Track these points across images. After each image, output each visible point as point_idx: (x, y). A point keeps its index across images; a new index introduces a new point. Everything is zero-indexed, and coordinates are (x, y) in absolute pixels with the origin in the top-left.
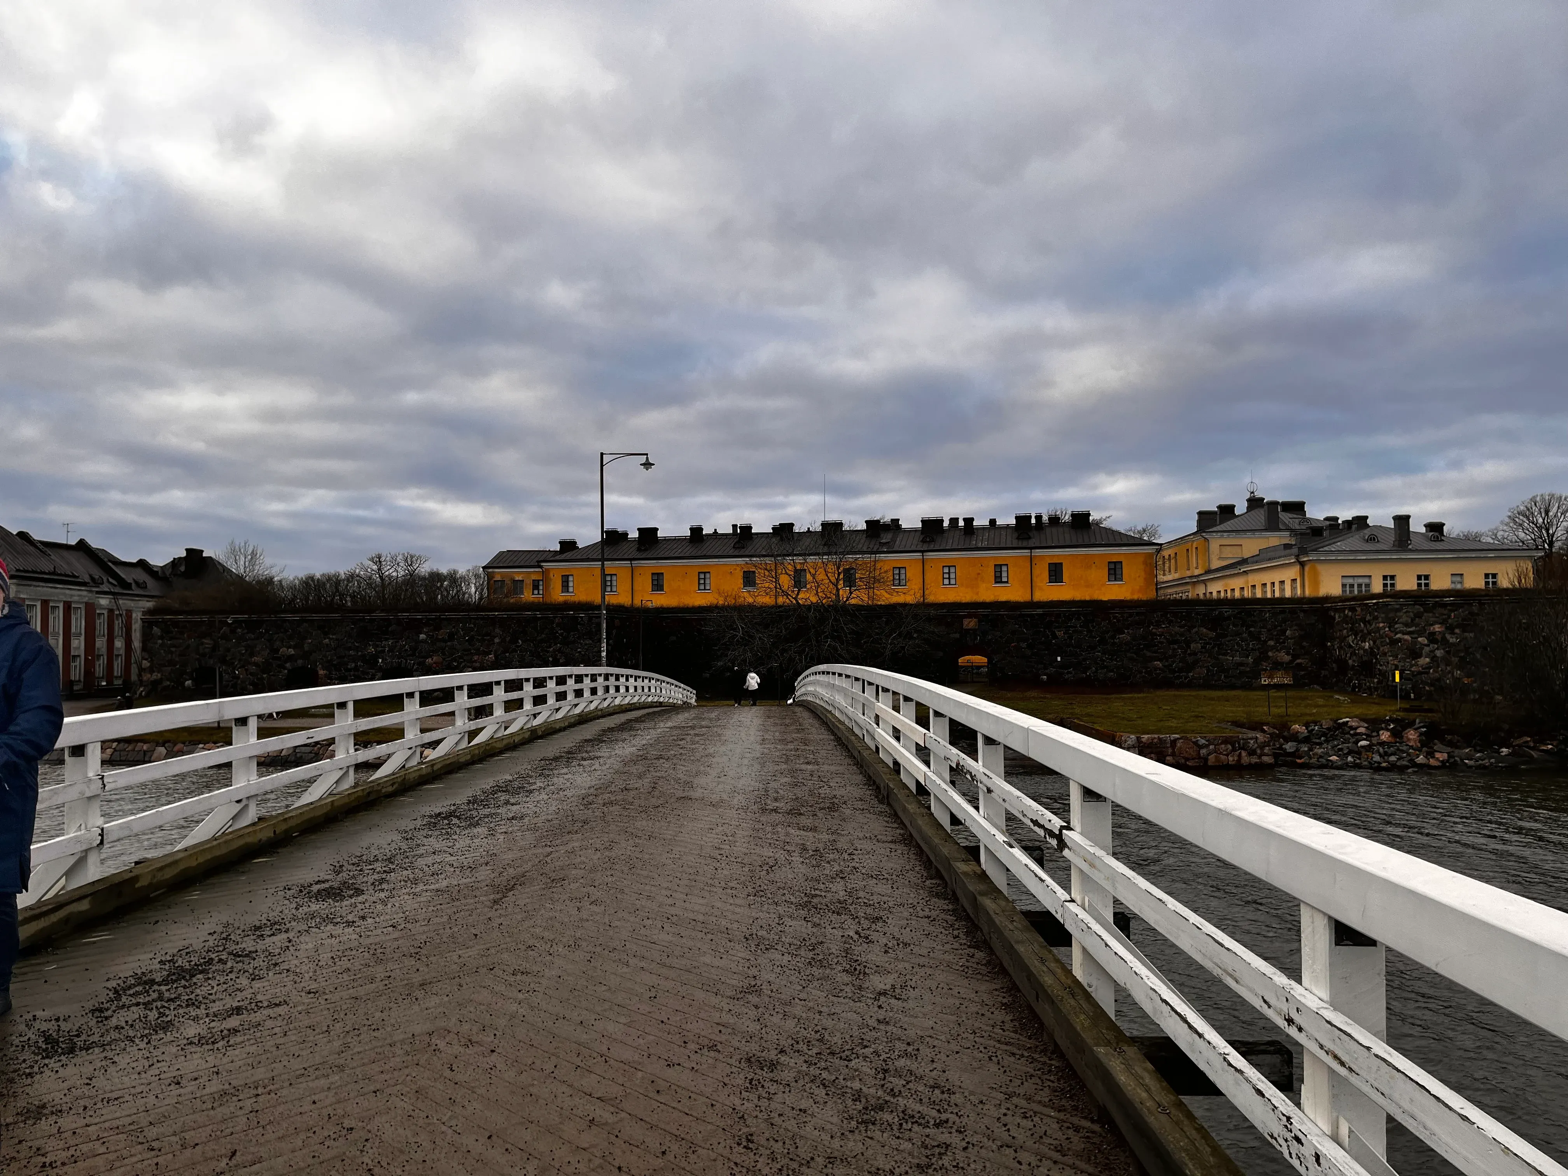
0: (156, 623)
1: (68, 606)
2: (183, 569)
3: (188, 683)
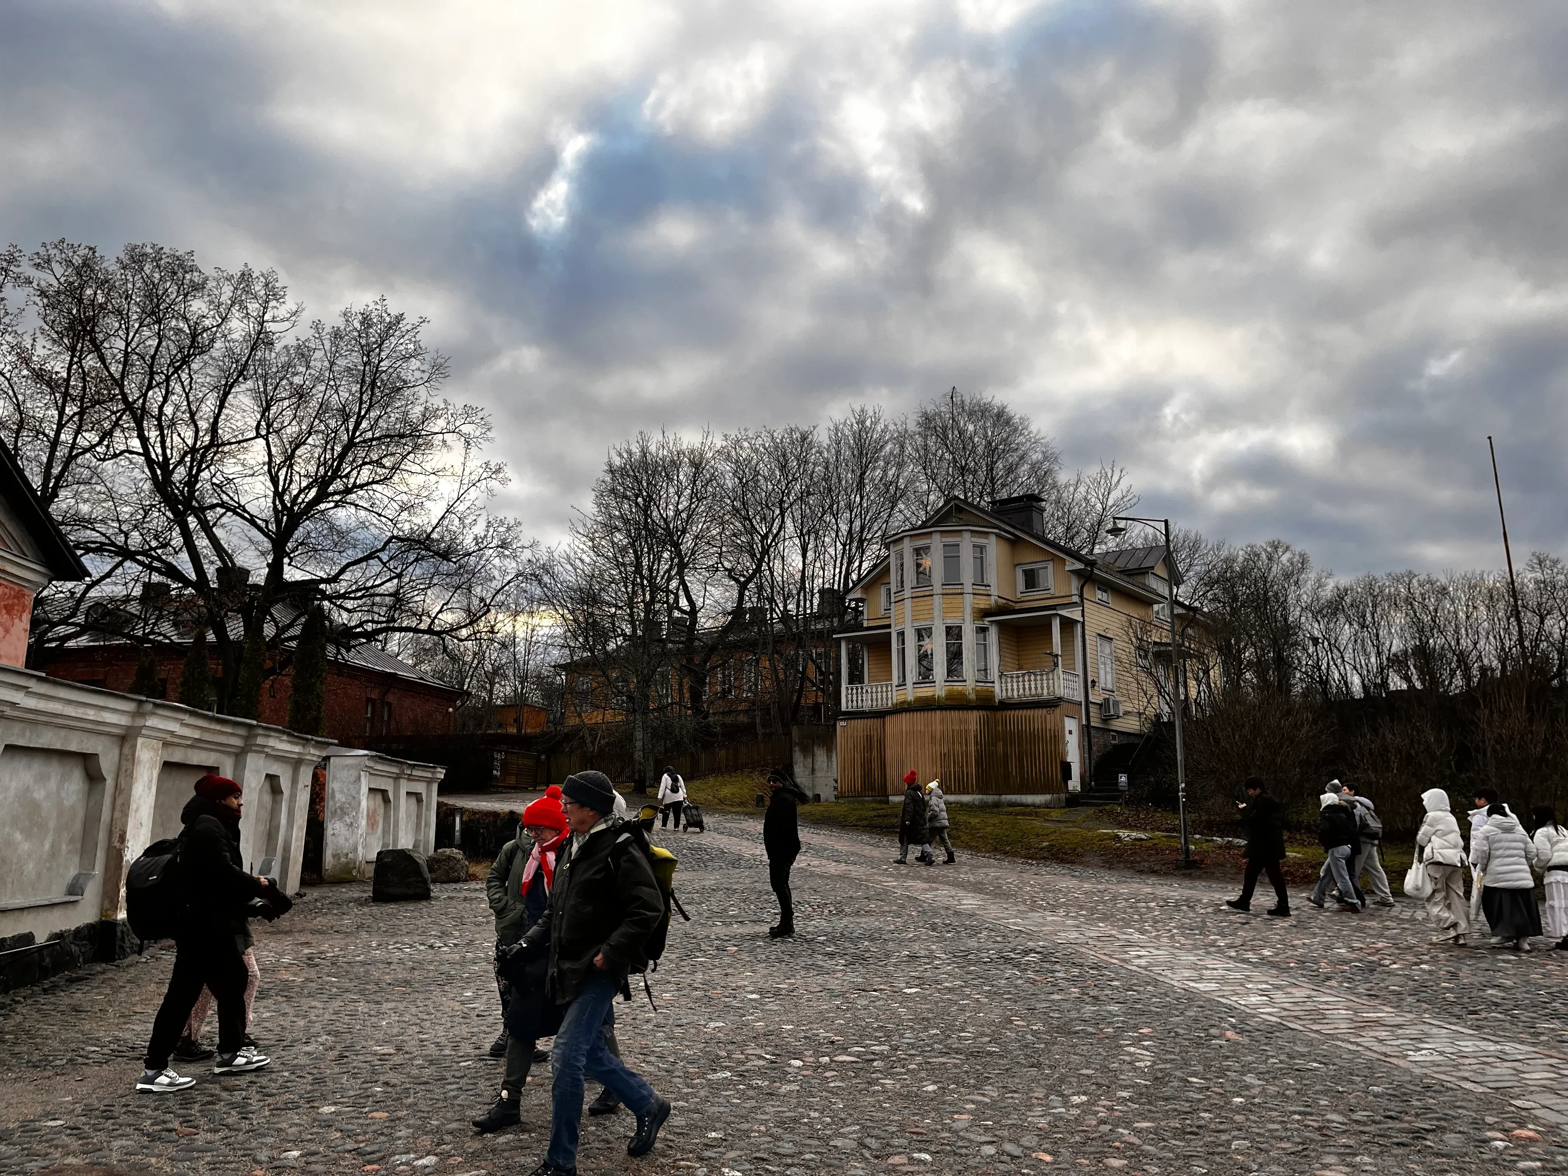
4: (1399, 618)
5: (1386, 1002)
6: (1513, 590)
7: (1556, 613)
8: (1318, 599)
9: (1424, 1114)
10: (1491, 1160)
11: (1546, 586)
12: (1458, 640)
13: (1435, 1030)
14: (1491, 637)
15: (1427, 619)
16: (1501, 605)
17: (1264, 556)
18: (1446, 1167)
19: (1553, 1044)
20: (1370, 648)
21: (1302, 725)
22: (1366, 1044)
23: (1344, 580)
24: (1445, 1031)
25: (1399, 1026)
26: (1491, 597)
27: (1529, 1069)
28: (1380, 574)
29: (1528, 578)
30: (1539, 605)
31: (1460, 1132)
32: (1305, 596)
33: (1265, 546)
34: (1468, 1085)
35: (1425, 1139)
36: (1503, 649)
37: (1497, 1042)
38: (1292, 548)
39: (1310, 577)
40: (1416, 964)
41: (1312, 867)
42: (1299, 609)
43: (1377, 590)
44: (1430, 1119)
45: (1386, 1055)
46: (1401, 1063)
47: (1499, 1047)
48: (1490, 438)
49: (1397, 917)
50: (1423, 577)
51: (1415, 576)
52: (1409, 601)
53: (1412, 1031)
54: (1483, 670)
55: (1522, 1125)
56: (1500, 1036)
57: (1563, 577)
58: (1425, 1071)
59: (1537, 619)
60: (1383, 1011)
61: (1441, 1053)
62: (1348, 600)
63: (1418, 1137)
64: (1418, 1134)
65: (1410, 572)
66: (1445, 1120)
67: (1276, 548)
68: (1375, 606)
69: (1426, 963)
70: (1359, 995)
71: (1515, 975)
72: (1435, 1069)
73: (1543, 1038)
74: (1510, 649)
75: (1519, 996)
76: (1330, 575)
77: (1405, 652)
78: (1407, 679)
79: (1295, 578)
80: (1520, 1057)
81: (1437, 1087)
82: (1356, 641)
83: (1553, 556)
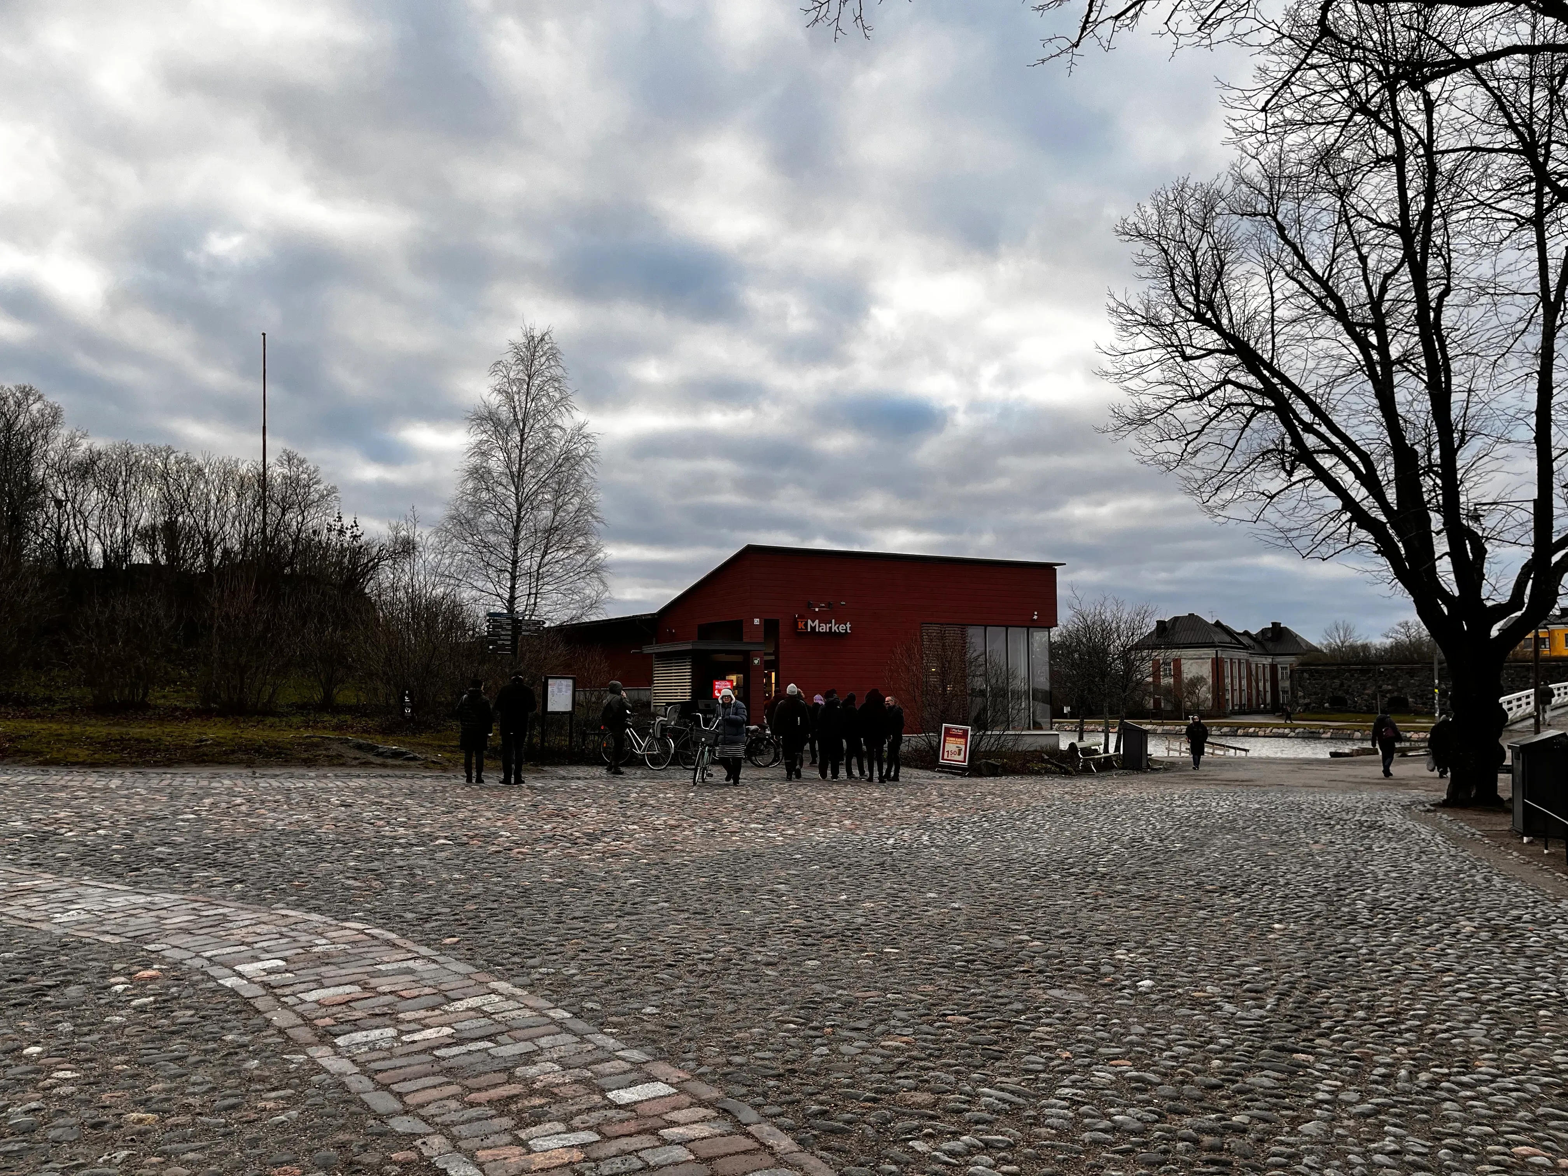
0: (1305, 671)
1: (1239, 660)
2: (1270, 635)
3: (1327, 705)
4: (152, 492)
5: (47, 869)
6: (263, 480)
7: (296, 508)
8: (68, 459)
9: (52, 971)
10: (106, 1004)
11: (291, 482)
12: (206, 521)
13: (90, 891)
14: (237, 523)
15: (178, 496)
16: (250, 494)
17: (11, 401)
18: (59, 1018)
19: (202, 889)
20: (117, 517)
21: (26, 591)
22: (11, 913)
23: (100, 444)
24: (100, 890)
25: (54, 891)
26: (242, 486)
27: (174, 914)
28: (138, 444)
29: (277, 471)
30: (283, 499)
31: (84, 983)
32: (52, 453)
33: (14, 390)
34: (107, 938)
35: (46, 995)
36: (246, 536)
37: (148, 895)
38: (45, 398)
39: (61, 435)
40: (94, 830)
41: (11, 740)
42: (44, 465)
43: (133, 460)
44: (56, 976)
45: (30, 920)
46: (44, 926)
47: (149, 899)
48: (264, 334)
49: (90, 788)
50: (181, 455)
51: (173, 452)
52: (164, 476)
53: (66, 895)
54: (226, 552)
55: (147, 966)
56: (154, 889)
57: (306, 476)
58: (67, 930)
59: (279, 510)
60: (41, 878)
61: (89, 912)
62: (101, 464)
63: (38, 995)
64: (40, 992)
65: (169, 448)
66: (72, 974)
67: (27, 395)
68: (128, 476)
69: (104, 827)
70: (19, 866)
71: (189, 832)
72: (78, 927)
73: (195, 886)
74: (252, 535)
75: (186, 851)
76: (85, 436)
77: (154, 527)
78: (153, 553)
79: (43, 432)
80: (166, 905)
81: (75, 944)
82: (104, 508)
83: (301, 456)
